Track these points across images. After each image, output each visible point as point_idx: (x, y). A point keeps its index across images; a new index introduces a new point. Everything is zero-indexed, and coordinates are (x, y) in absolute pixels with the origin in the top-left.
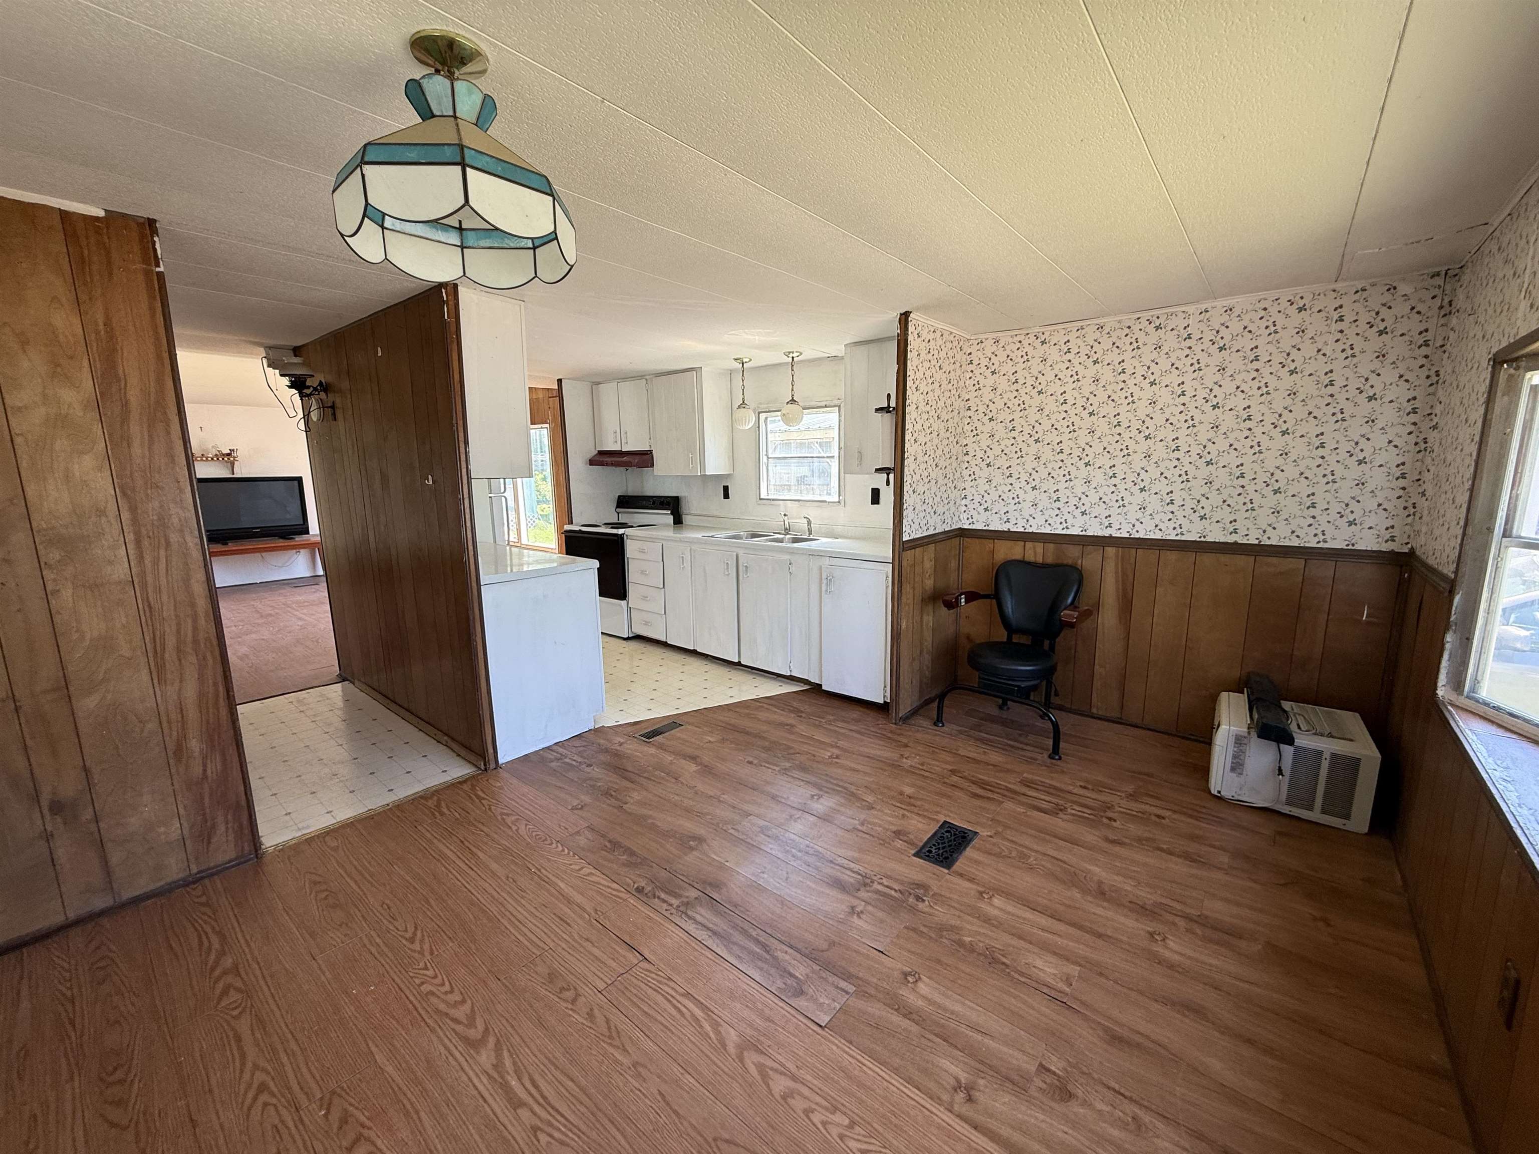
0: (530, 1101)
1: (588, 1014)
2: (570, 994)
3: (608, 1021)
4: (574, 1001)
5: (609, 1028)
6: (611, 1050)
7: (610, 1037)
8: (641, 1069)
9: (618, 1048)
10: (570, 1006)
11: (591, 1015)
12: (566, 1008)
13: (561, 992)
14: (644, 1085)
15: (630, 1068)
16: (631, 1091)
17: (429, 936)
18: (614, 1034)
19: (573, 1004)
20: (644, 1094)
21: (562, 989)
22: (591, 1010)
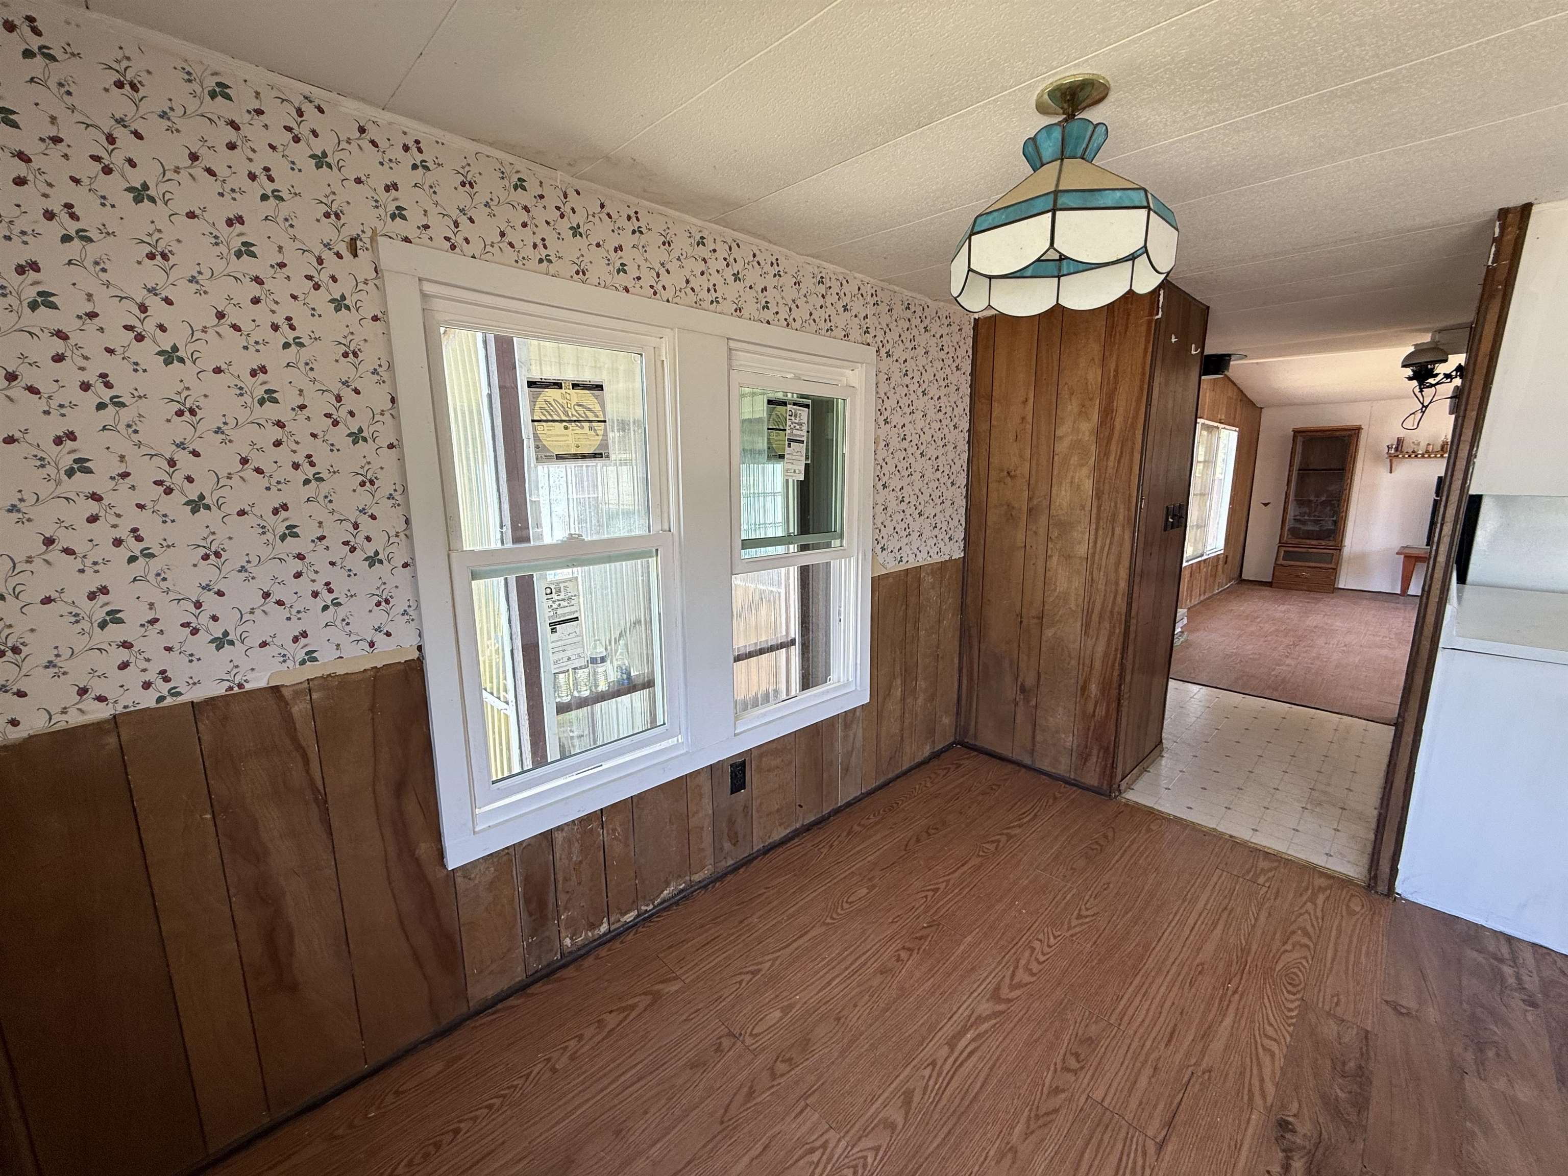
0: (956, 1054)
1: (1057, 1087)
2: (1073, 1063)
3: (1056, 1111)
4: (1068, 1070)
5: (1047, 1114)
6: (1023, 1120)
7: (1037, 1117)
8: (1010, 1155)
9: (1028, 1128)
10: (1059, 1067)
11: (1057, 1091)
12: (1056, 1064)
13: (1072, 1054)
14: (993, 1163)
15: (1008, 1143)
16: (984, 1149)
17: (1090, 927)
18: (1040, 1122)
19: (1062, 1069)
20: (983, 1163)
21: (1077, 1055)
22: (1063, 1091)
